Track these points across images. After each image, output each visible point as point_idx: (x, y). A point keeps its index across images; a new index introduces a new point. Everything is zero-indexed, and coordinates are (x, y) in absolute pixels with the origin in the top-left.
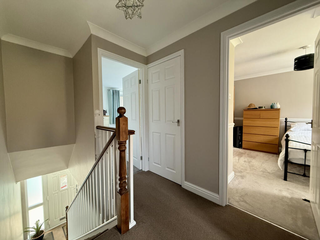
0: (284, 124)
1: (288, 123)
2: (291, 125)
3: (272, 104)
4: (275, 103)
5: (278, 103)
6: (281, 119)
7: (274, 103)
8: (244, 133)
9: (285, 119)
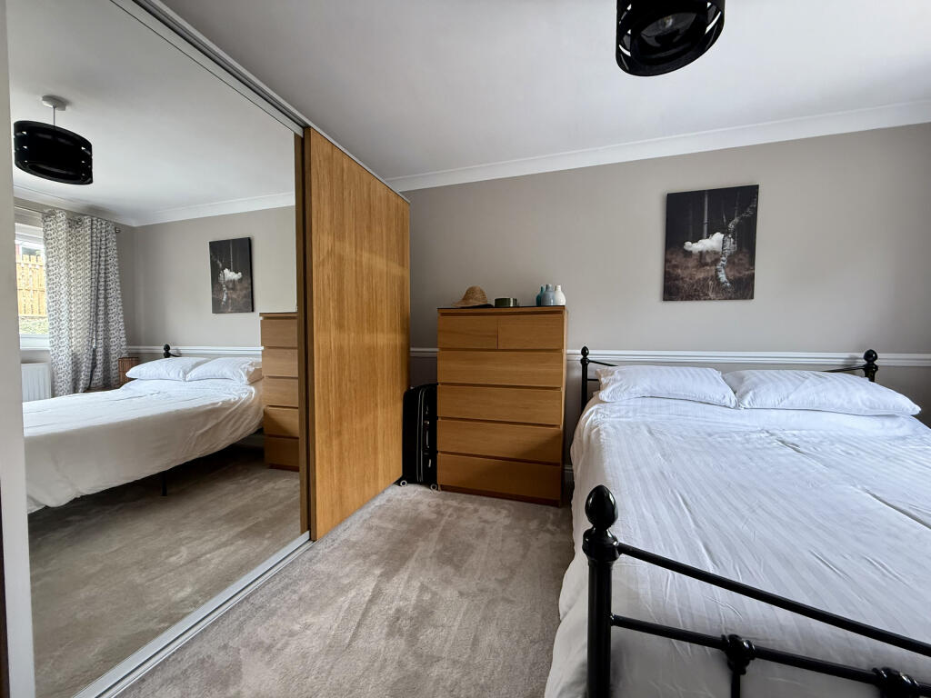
0: (578, 373)
1: (590, 366)
2: (600, 377)
3: (539, 292)
4: (550, 286)
5: (559, 287)
6: (569, 351)
7: (547, 287)
8: (443, 418)
9: (580, 352)
